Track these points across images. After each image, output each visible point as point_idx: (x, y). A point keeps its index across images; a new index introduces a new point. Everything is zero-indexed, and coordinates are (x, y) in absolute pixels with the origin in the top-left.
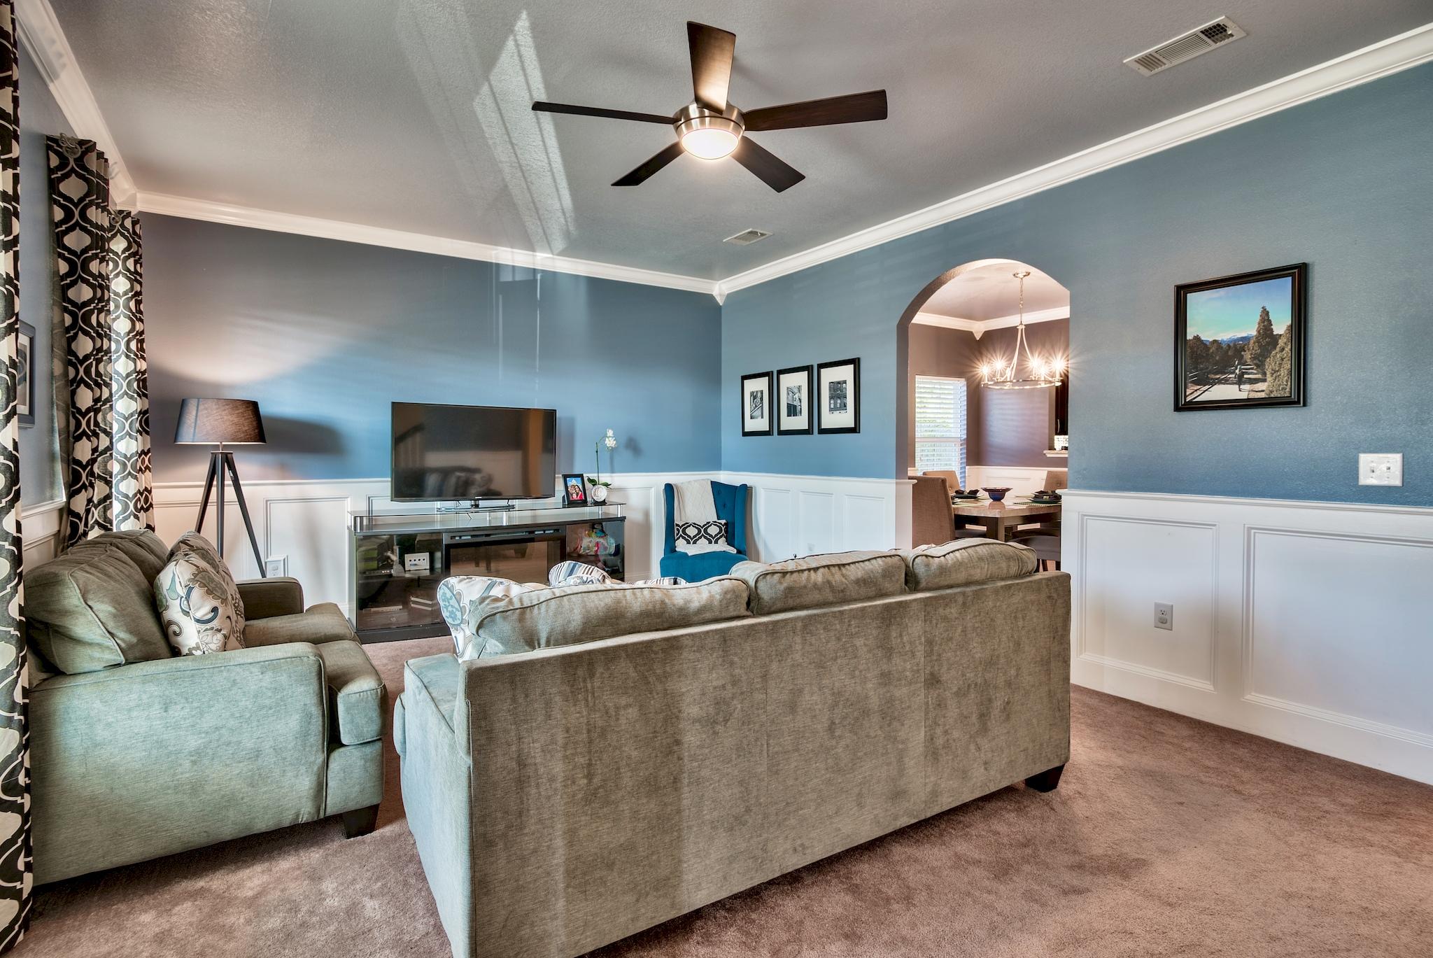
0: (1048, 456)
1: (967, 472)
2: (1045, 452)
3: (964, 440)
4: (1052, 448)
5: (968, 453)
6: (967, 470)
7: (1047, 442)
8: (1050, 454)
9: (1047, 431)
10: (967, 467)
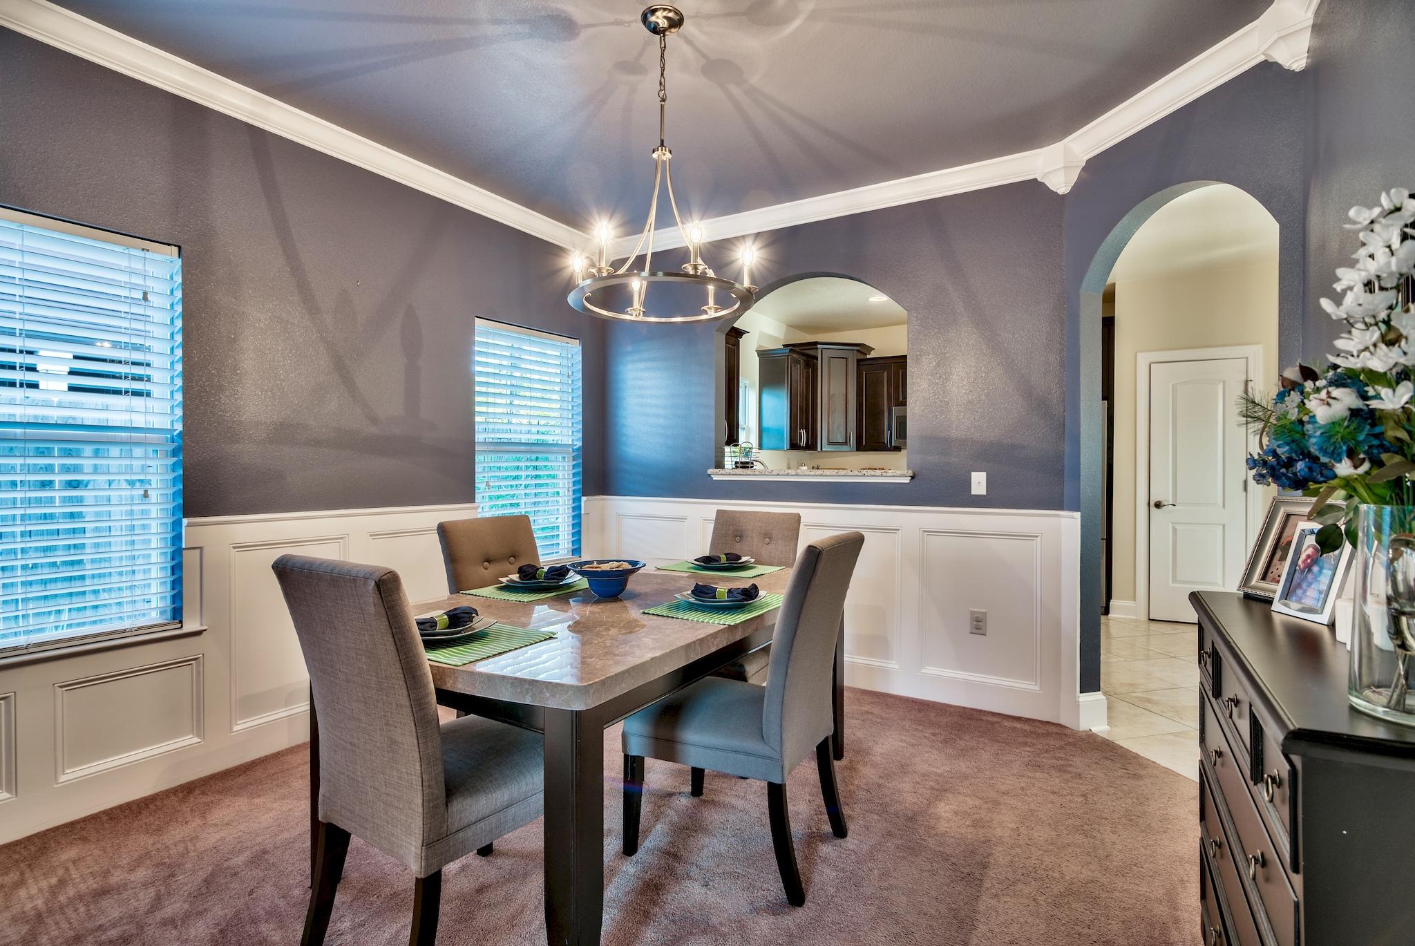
0: (715, 478)
1: (583, 508)
2: (709, 471)
3: (578, 450)
4: (720, 465)
5: (585, 473)
6: (583, 504)
7: (712, 454)
8: (717, 476)
9: (712, 434)
10: (584, 499)
